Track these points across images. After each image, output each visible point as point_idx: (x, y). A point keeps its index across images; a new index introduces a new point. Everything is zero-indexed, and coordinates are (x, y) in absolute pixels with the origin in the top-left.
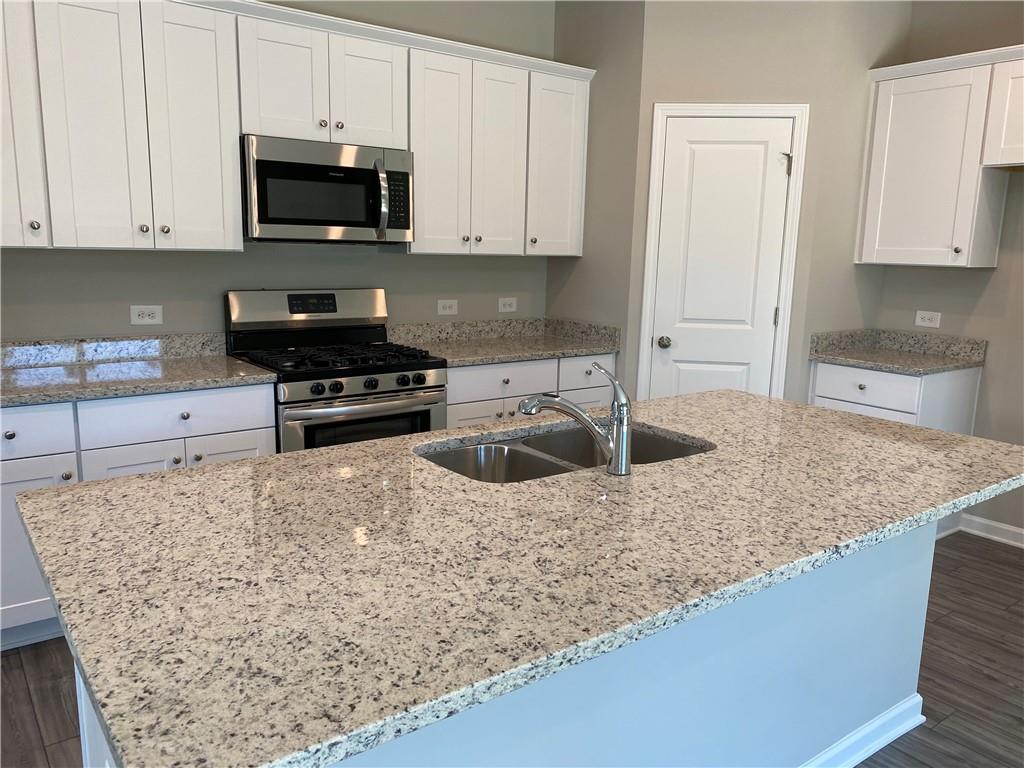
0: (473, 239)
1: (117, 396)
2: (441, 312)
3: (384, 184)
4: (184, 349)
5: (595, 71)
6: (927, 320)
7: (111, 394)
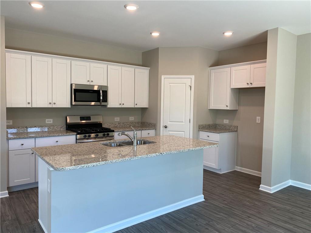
0: (122, 104)
1: (43, 137)
2: (115, 120)
3: (101, 93)
4: (57, 129)
5: (150, 68)
6: (226, 121)
7: (42, 137)
